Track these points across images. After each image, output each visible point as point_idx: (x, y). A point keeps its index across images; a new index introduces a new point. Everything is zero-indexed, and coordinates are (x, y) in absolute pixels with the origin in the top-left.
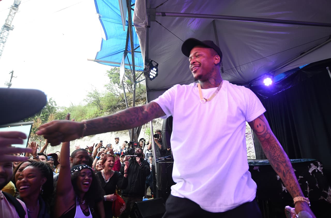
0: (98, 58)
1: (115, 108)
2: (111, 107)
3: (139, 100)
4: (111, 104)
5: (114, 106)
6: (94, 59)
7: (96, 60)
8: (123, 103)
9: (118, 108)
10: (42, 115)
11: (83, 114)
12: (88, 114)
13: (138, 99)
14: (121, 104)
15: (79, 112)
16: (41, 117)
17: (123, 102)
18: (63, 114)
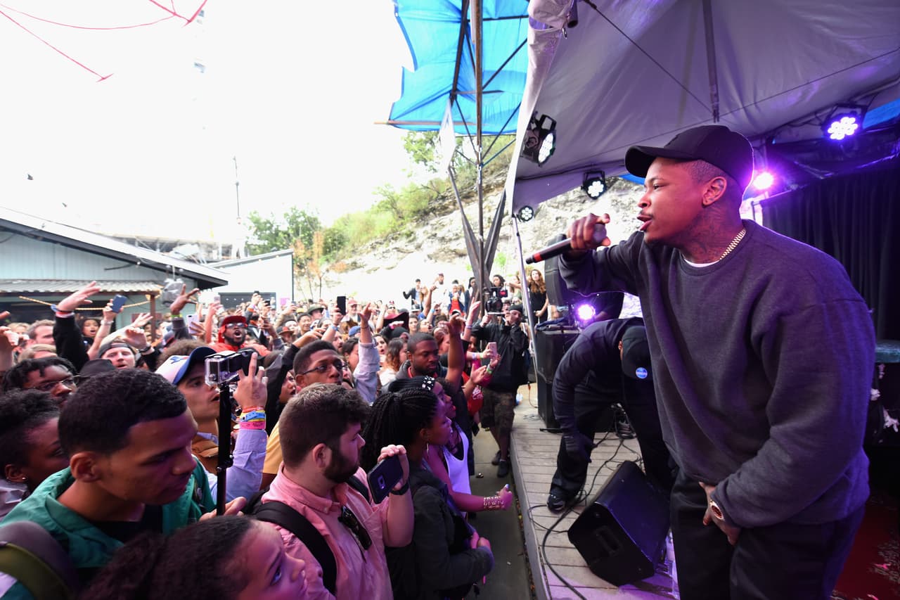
0: (393, 118)
1: (426, 213)
2: (419, 211)
3: (471, 194)
4: (419, 207)
5: (424, 210)
6: (386, 120)
7: (390, 122)
8: (440, 204)
9: (431, 213)
10: (303, 235)
11: (368, 229)
12: (377, 228)
13: (469, 193)
14: (436, 204)
15: (361, 226)
16: (302, 238)
17: (441, 201)
18: (336, 231)
